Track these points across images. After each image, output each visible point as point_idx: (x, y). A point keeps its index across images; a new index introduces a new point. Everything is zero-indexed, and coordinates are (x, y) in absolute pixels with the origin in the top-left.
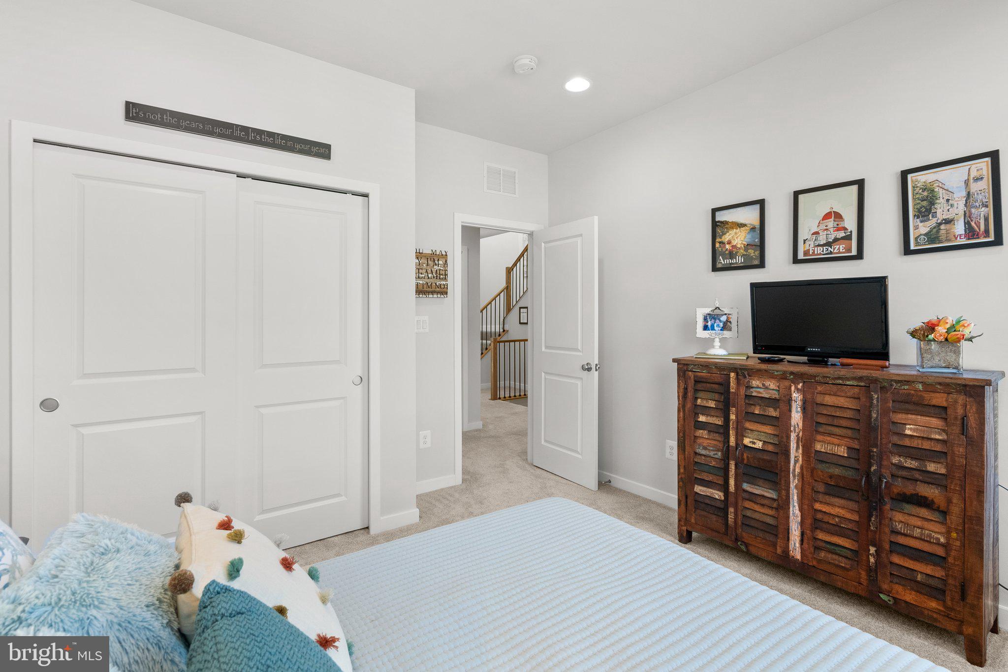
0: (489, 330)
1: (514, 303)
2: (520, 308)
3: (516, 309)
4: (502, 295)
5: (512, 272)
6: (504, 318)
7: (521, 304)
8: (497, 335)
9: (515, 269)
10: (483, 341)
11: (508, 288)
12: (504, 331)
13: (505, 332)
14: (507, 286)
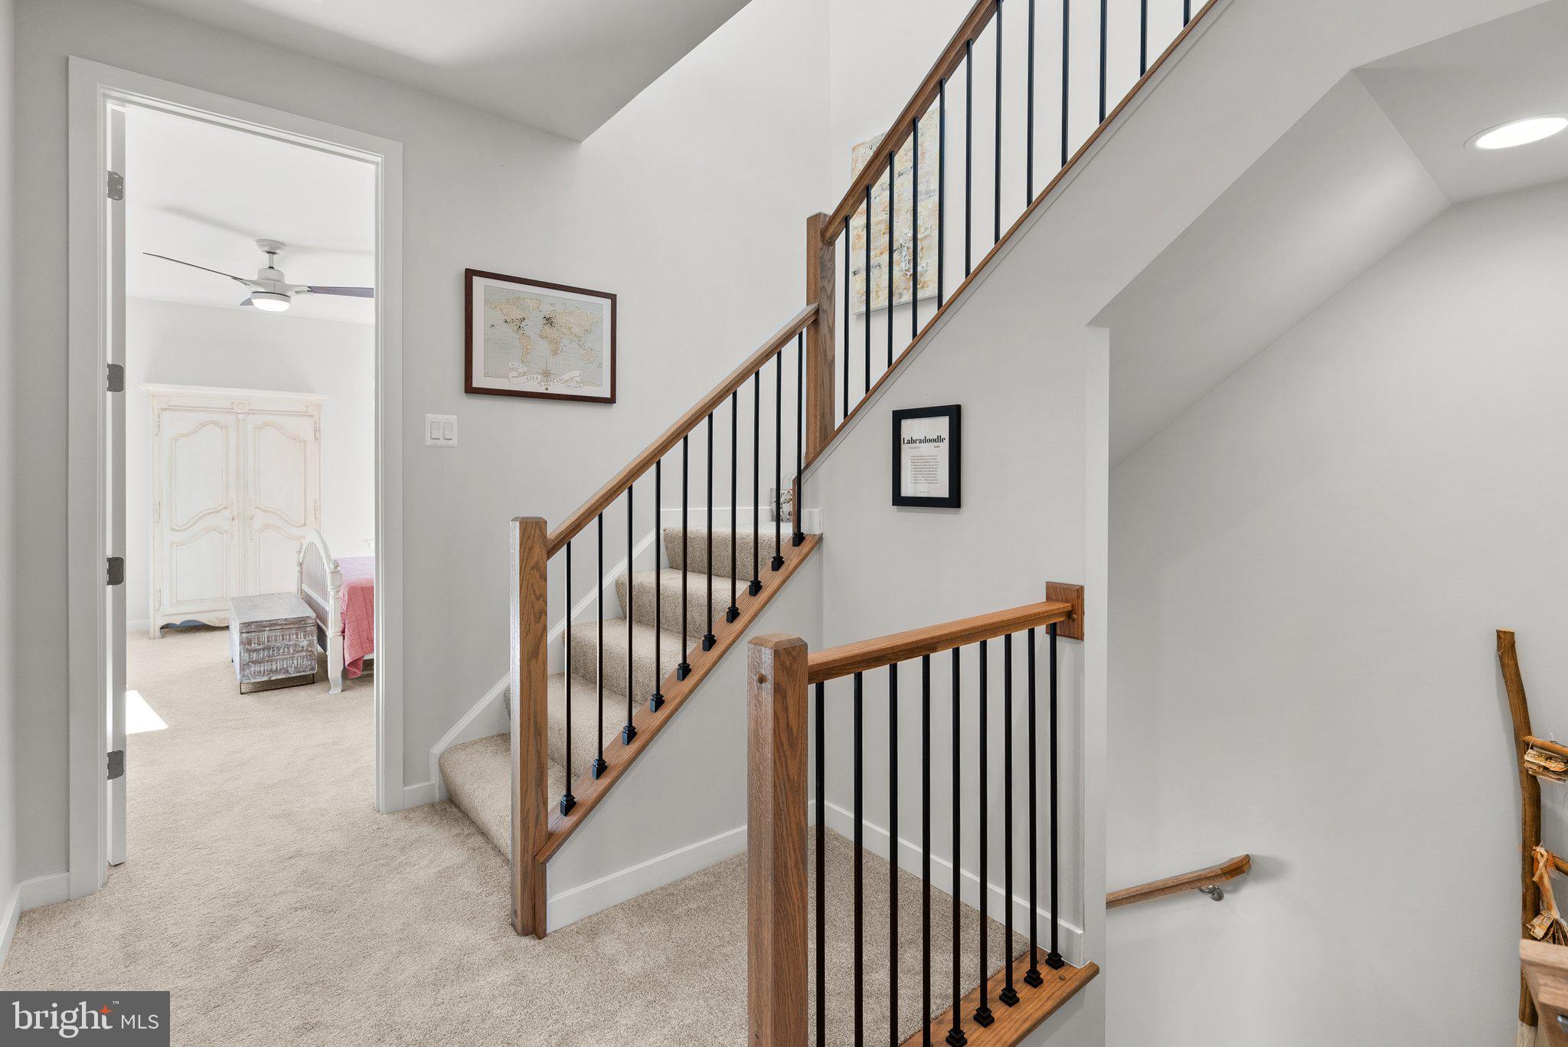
0: (697, 526)
1: (857, 394)
2: (899, 416)
3: (876, 425)
4: (790, 350)
5: (840, 242)
6: (800, 472)
7: (906, 393)
8: (767, 556)
9: (857, 222)
10: (715, 581)
11: (816, 321)
12: (799, 538)
13: (806, 546)
14: (817, 312)
